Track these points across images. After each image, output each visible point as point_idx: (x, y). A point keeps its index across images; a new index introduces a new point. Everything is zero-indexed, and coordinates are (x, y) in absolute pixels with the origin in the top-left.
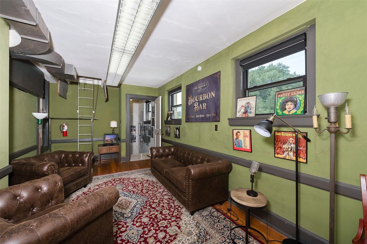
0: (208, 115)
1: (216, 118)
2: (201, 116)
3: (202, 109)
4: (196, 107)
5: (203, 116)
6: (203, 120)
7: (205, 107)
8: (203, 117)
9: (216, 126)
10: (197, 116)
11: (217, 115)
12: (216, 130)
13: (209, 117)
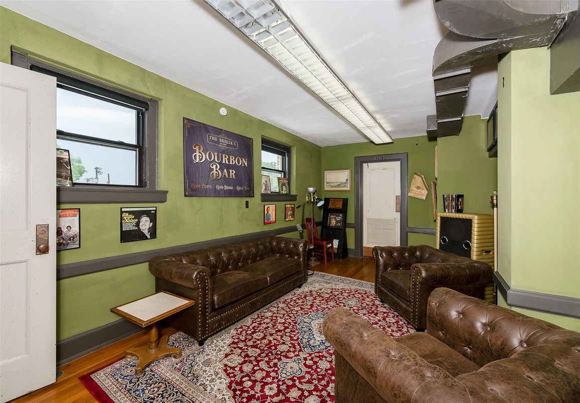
0: (238, 188)
1: (250, 193)
2: (226, 188)
3: (227, 177)
4: (215, 172)
5: (231, 188)
6: (231, 194)
7: (234, 175)
8: (230, 190)
9: (247, 202)
10: (218, 187)
11: (251, 190)
12: (247, 207)
13: (241, 190)
